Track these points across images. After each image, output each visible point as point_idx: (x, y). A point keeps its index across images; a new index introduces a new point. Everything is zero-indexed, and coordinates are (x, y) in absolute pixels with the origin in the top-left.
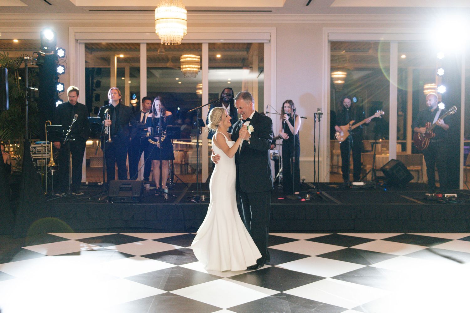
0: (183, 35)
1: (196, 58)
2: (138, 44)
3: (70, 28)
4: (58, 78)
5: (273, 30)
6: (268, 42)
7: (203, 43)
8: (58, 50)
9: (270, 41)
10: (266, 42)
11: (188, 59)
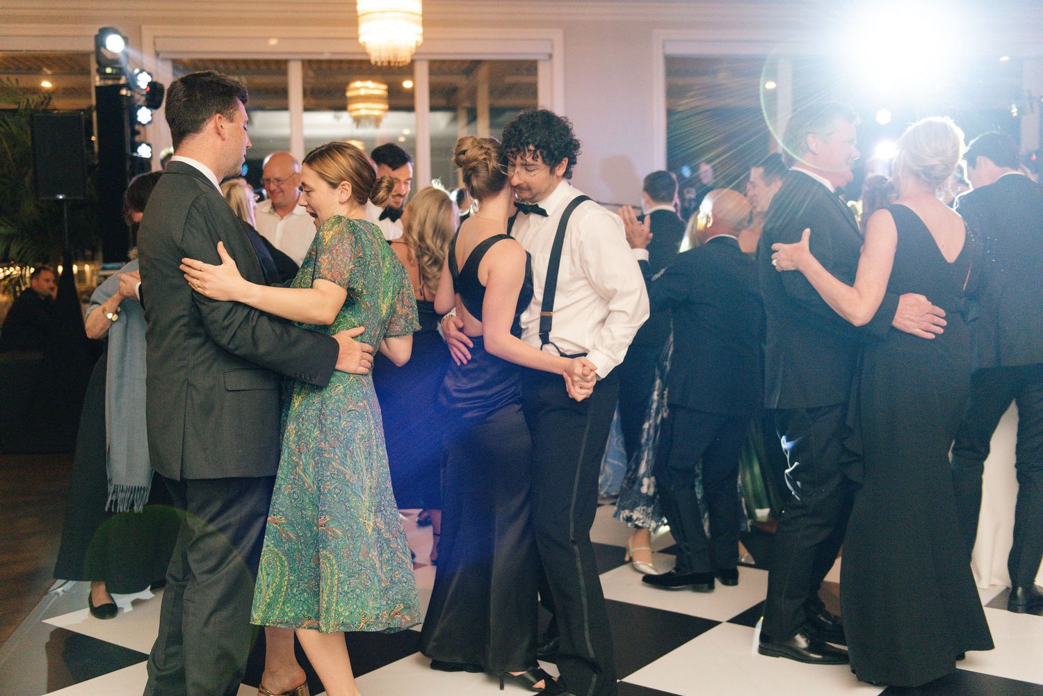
0: (413, 45)
1: (377, 89)
2: (286, 62)
3: (143, 27)
4: (138, 133)
5: (557, 36)
6: (547, 57)
7: (418, 60)
8: (138, 74)
9: (551, 56)
10: (542, 57)
11: (363, 92)
